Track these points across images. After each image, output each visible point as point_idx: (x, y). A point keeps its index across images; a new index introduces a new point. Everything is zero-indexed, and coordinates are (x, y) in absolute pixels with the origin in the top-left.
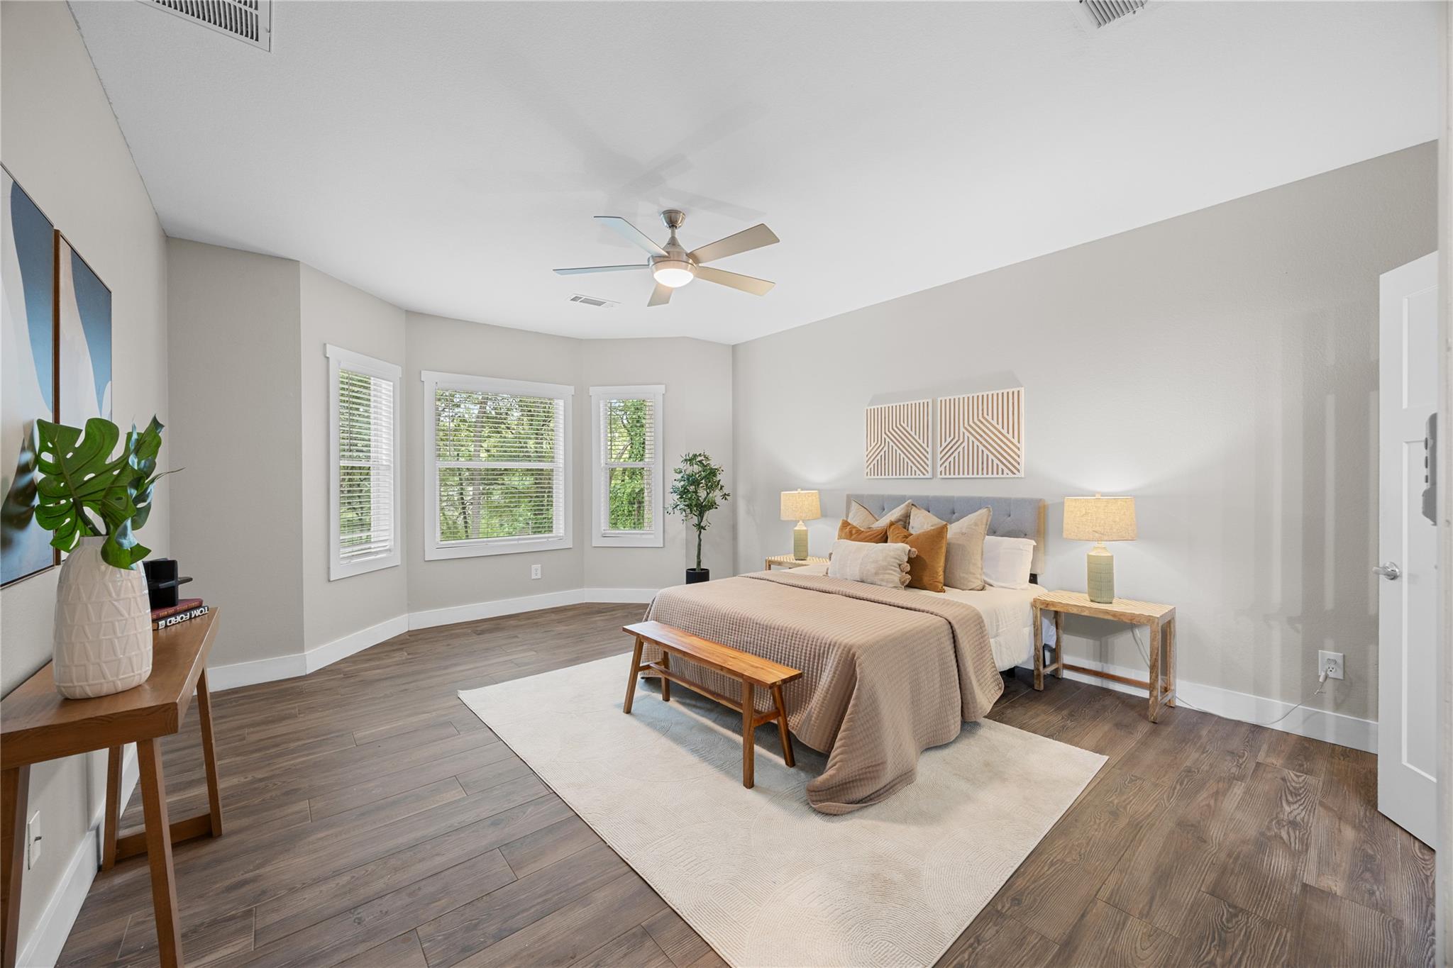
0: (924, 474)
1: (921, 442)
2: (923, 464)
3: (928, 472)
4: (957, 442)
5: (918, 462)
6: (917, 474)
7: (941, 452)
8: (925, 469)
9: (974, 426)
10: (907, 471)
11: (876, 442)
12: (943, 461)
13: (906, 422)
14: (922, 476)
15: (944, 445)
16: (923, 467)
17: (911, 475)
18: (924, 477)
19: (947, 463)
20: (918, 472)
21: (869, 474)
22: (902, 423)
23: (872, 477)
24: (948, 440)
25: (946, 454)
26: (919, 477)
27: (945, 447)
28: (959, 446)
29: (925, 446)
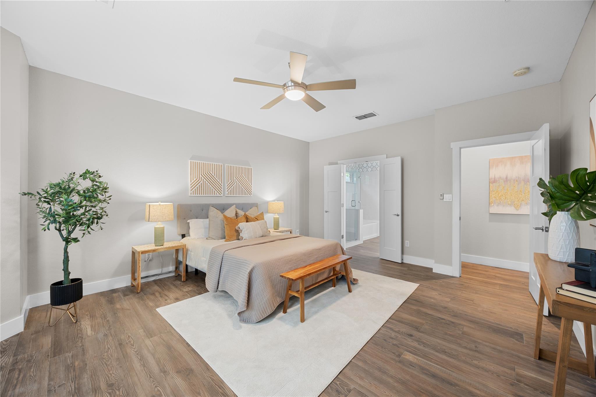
0: (220, 195)
1: (219, 181)
2: (220, 190)
3: (222, 194)
4: (233, 183)
5: (217, 189)
6: (217, 195)
7: (227, 186)
8: (220, 192)
9: (238, 177)
10: (213, 193)
11: (196, 178)
12: (228, 189)
13: (212, 171)
14: (219, 195)
15: (228, 183)
16: (220, 191)
17: (215, 194)
18: (220, 196)
19: (229, 190)
20: (218, 193)
21: (192, 194)
22: (210, 171)
23: (194, 195)
24: (230, 181)
25: (229, 187)
26: (218, 196)
27: (229, 184)
28: (233, 184)
29: (221, 183)
